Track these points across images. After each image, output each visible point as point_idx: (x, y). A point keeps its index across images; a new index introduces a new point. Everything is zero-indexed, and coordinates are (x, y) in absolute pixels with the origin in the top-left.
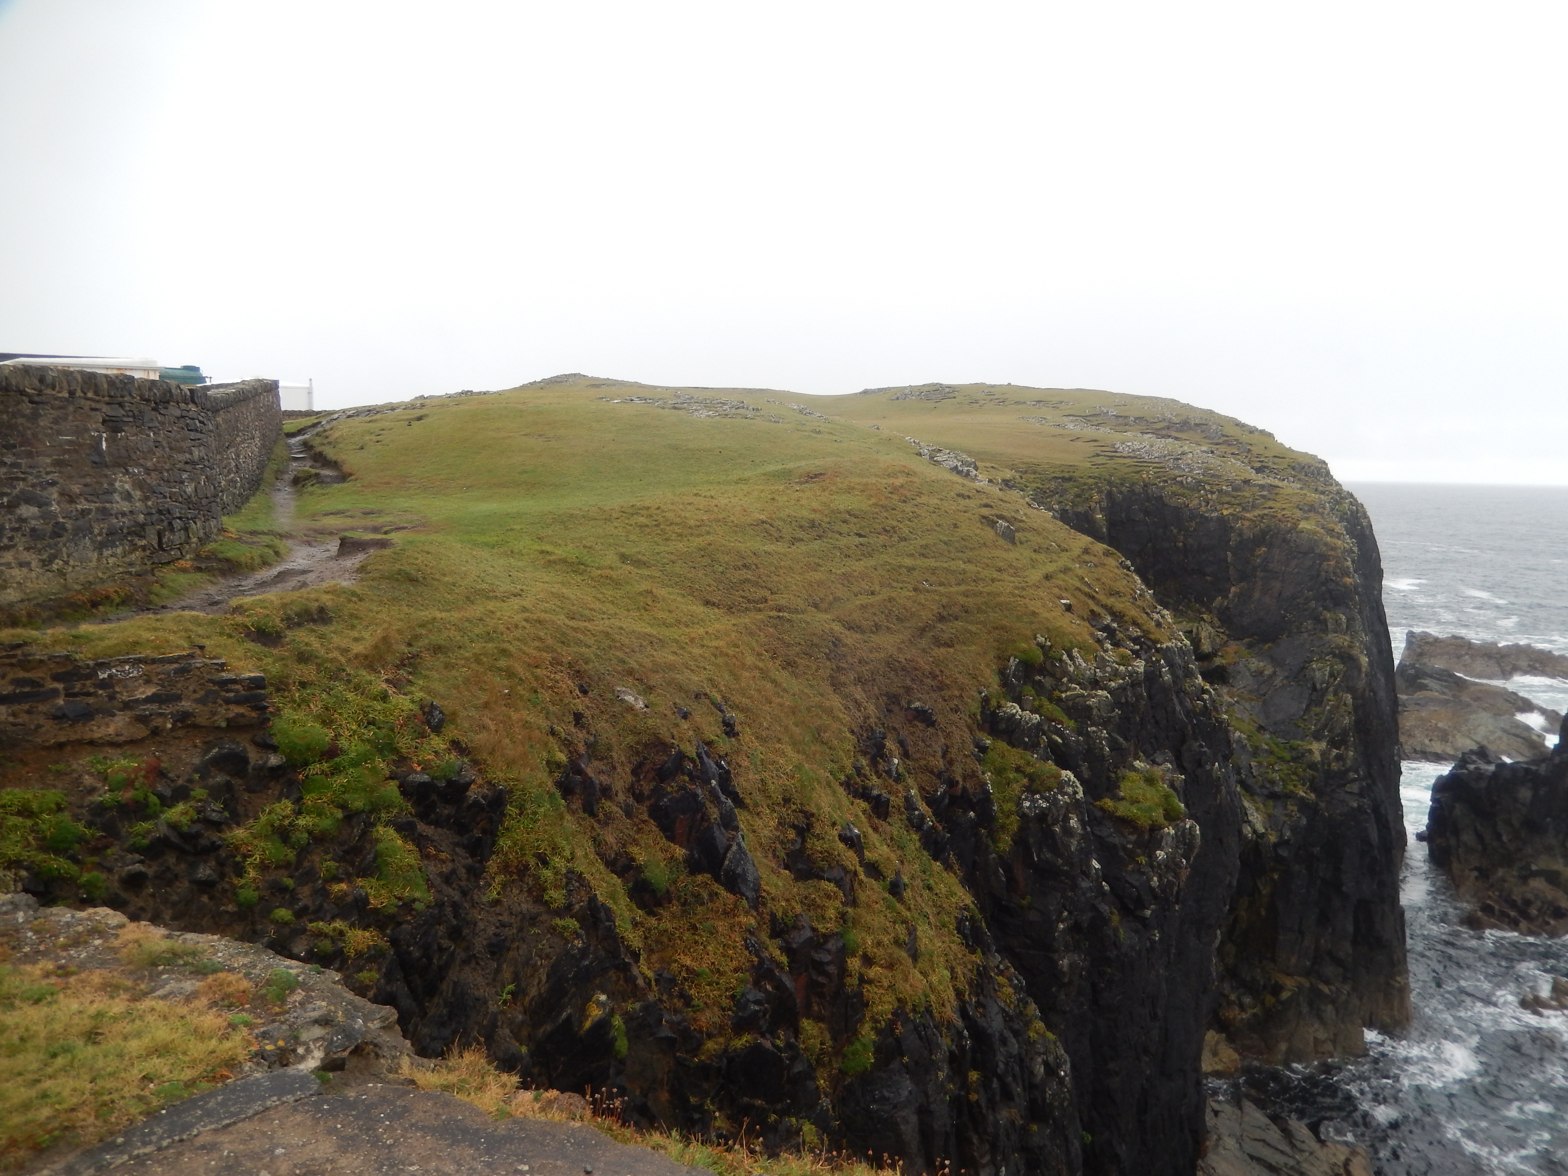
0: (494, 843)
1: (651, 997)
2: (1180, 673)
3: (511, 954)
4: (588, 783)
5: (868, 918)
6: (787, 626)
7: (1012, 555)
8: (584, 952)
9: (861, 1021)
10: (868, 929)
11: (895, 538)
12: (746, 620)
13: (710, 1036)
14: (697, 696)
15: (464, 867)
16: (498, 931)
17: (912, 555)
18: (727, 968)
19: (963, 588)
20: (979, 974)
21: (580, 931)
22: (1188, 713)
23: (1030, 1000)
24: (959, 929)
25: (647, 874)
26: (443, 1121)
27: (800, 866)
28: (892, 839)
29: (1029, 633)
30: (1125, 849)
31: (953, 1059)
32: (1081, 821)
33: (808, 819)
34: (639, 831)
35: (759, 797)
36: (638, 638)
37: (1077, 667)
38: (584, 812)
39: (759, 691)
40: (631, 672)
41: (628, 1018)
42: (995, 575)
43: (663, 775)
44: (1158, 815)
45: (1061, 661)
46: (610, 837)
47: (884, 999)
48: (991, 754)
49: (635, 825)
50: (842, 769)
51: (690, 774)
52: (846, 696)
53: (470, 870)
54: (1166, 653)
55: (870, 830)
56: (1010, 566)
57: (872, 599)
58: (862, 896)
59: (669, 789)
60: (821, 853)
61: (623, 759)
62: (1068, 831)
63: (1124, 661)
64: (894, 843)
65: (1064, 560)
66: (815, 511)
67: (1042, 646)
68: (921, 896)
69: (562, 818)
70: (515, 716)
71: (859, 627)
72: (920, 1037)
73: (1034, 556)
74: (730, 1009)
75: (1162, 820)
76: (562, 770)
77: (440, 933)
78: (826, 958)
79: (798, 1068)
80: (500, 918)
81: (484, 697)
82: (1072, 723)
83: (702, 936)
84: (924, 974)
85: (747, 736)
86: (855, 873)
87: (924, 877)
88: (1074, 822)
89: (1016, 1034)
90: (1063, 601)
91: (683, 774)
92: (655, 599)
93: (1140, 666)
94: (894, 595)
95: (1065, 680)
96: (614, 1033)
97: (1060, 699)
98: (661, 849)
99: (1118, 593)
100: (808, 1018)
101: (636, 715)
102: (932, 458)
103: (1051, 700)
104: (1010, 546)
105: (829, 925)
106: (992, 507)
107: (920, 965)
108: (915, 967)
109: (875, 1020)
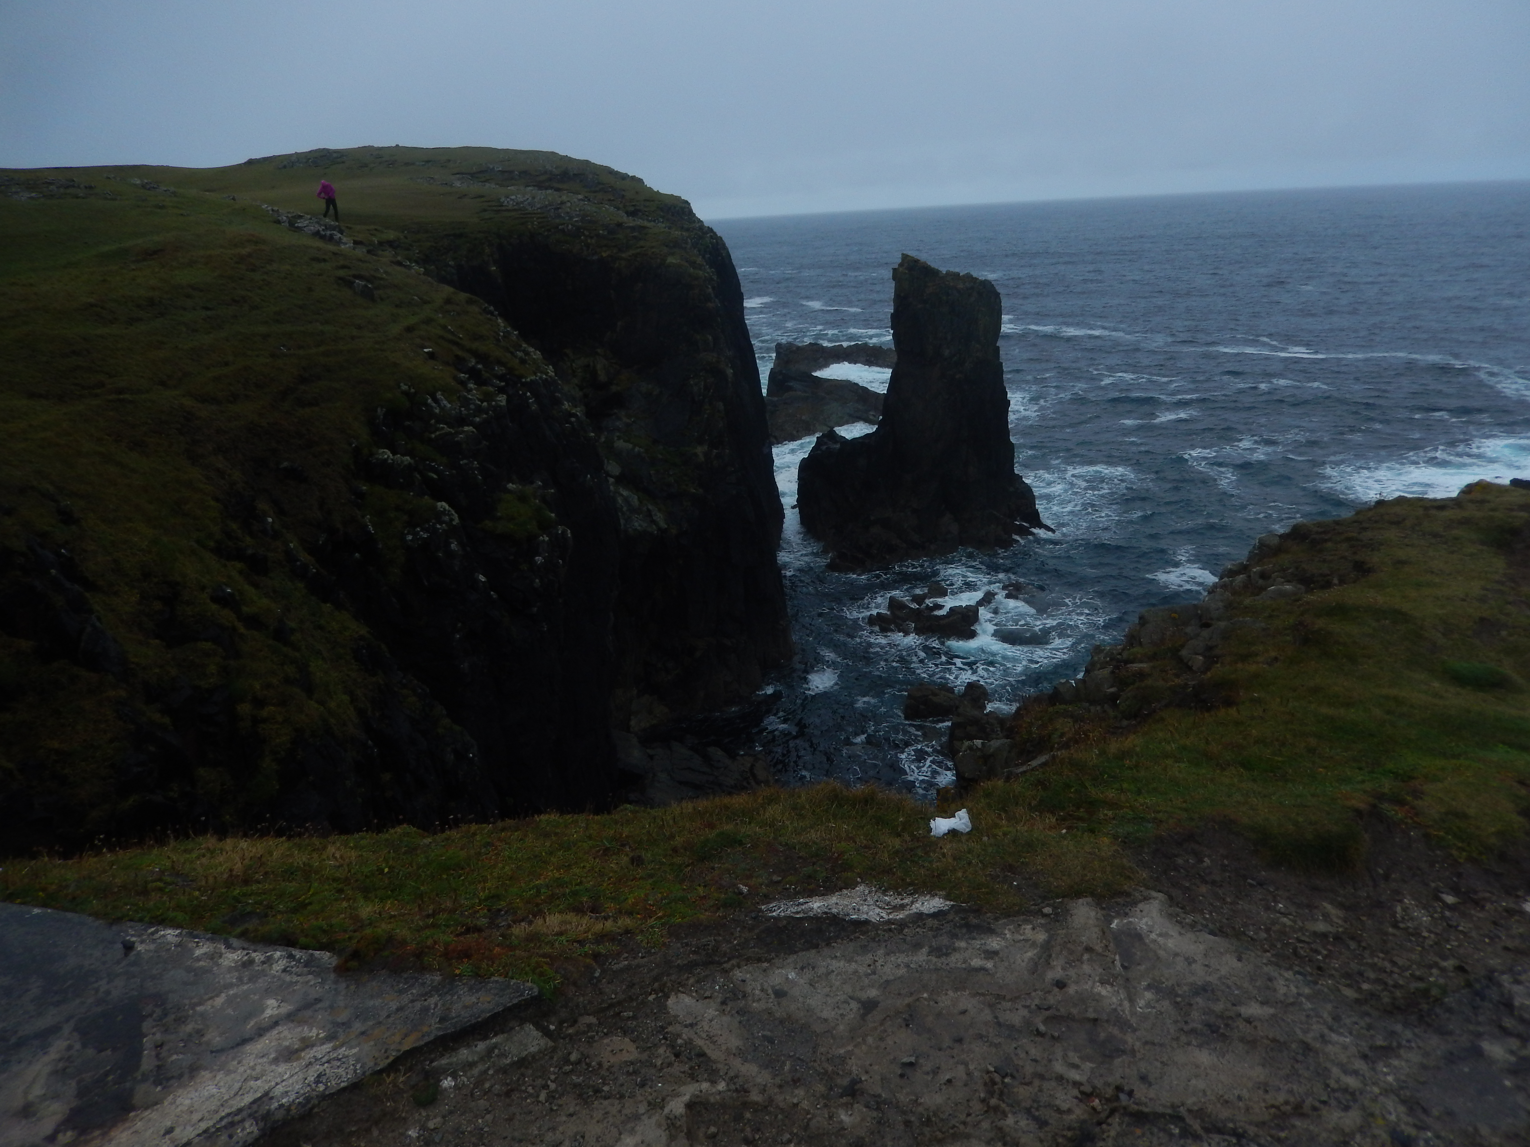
2: (547, 402)
5: (253, 666)
6: (130, 407)
7: (371, 312)
9: (261, 756)
10: (255, 676)
11: (246, 308)
12: (80, 407)
13: (93, 806)
14: (23, 491)
17: (266, 322)
18: (101, 742)
19: (322, 348)
20: (381, 691)
22: (557, 437)
23: (436, 703)
24: (355, 658)
28: (274, 591)
29: (392, 383)
30: (507, 560)
31: (359, 767)
32: (462, 544)
33: (173, 588)
35: (113, 577)
37: (442, 409)
39: (100, 475)
42: (355, 332)
44: (533, 527)
45: (426, 405)
47: (280, 732)
48: (369, 498)
50: (209, 536)
51: (23, 568)
52: (205, 467)
54: (531, 386)
55: (247, 588)
56: (370, 322)
57: (226, 370)
58: (245, 648)
60: (193, 616)
62: (450, 555)
63: (488, 397)
64: (278, 594)
65: (426, 312)
66: (153, 288)
67: (406, 394)
68: (313, 636)
71: (213, 399)
73: (395, 311)
74: (111, 777)
75: (536, 531)
78: (214, 710)
82: (445, 460)
83: (68, 719)
84: (321, 703)
85: (90, 521)
86: (234, 629)
87: (315, 619)
88: (454, 546)
89: (424, 733)
90: (426, 350)
91: (14, 569)
93: (502, 399)
94: (249, 363)
95: (433, 421)
97: (430, 440)
99: (482, 337)
100: (203, 766)
102: (291, 224)
103: (421, 441)
104: (369, 304)
105: (211, 680)
106: (349, 268)
107: (316, 696)
108: (310, 699)
109: (274, 753)
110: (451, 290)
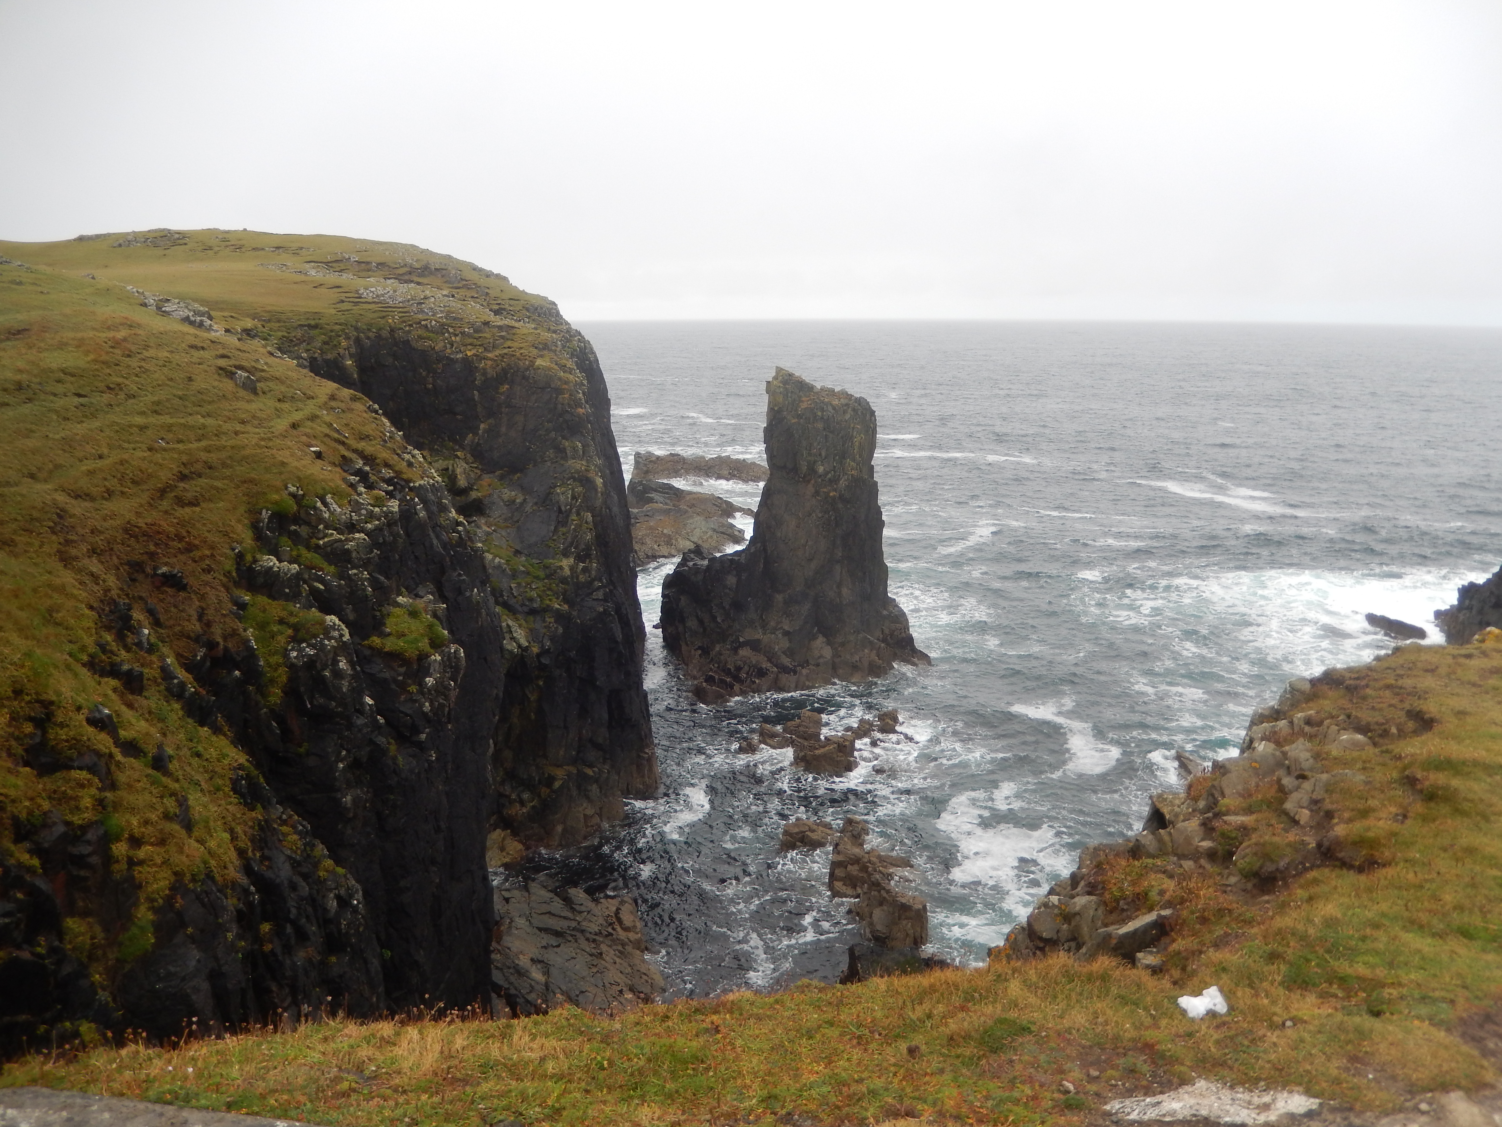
2: (434, 508)
5: (130, 798)
7: (253, 407)
9: (136, 904)
10: (133, 810)
11: (122, 396)
17: (143, 413)
19: (204, 443)
20: (261, 828)
22: (444, 547)
23: (317, 842)
24: (235, 790)
27: (43, 760)
28: (150, 713)
29: (279, 484)
30: (395, 681)
31: (241, 917)
32: (351, 662)
33: (46, 708)
37: (332, 513)
42: (239, 427)
44: (424, 644)
45: (315, 508)
47: (158, 876)
48: (251, 610)
50: (83, 649)
52: (80, 571)
54: (418, 491)
55: (124, 708)
56: (254, 417)
57: (100, 463)
58: (122, 778)
60: (67, 741)
62: (338, 674)
63: (378, 502)
64: (152, 716)
65: (310, 408)
66: (20, 371)
67: (294, 496)
68: (190, 764)
71: (87, 495)
72: (204, 905)
73: (278, 405)
75: (428, 649)
78: (86, 850)
79: (67, 969)
82: (332, 569)
84: (201, 842)
86: (111, 756)
87: (191, 745)
88: (343, 664)
89: (305, 877)
90: (312, 449)
93: (394, 505)
94: (125, 456)
95: (321, 527)
97: (318, 546)
99: (368, 436)
100: (72, 916)
102: (159, 308)
103: (308, 548)
104: (252, 397)
105: (86, 815)
106: (228, 357)
107: (196, 833)
108: (190, 837)
109: (151, 900)
110: (336, 385)
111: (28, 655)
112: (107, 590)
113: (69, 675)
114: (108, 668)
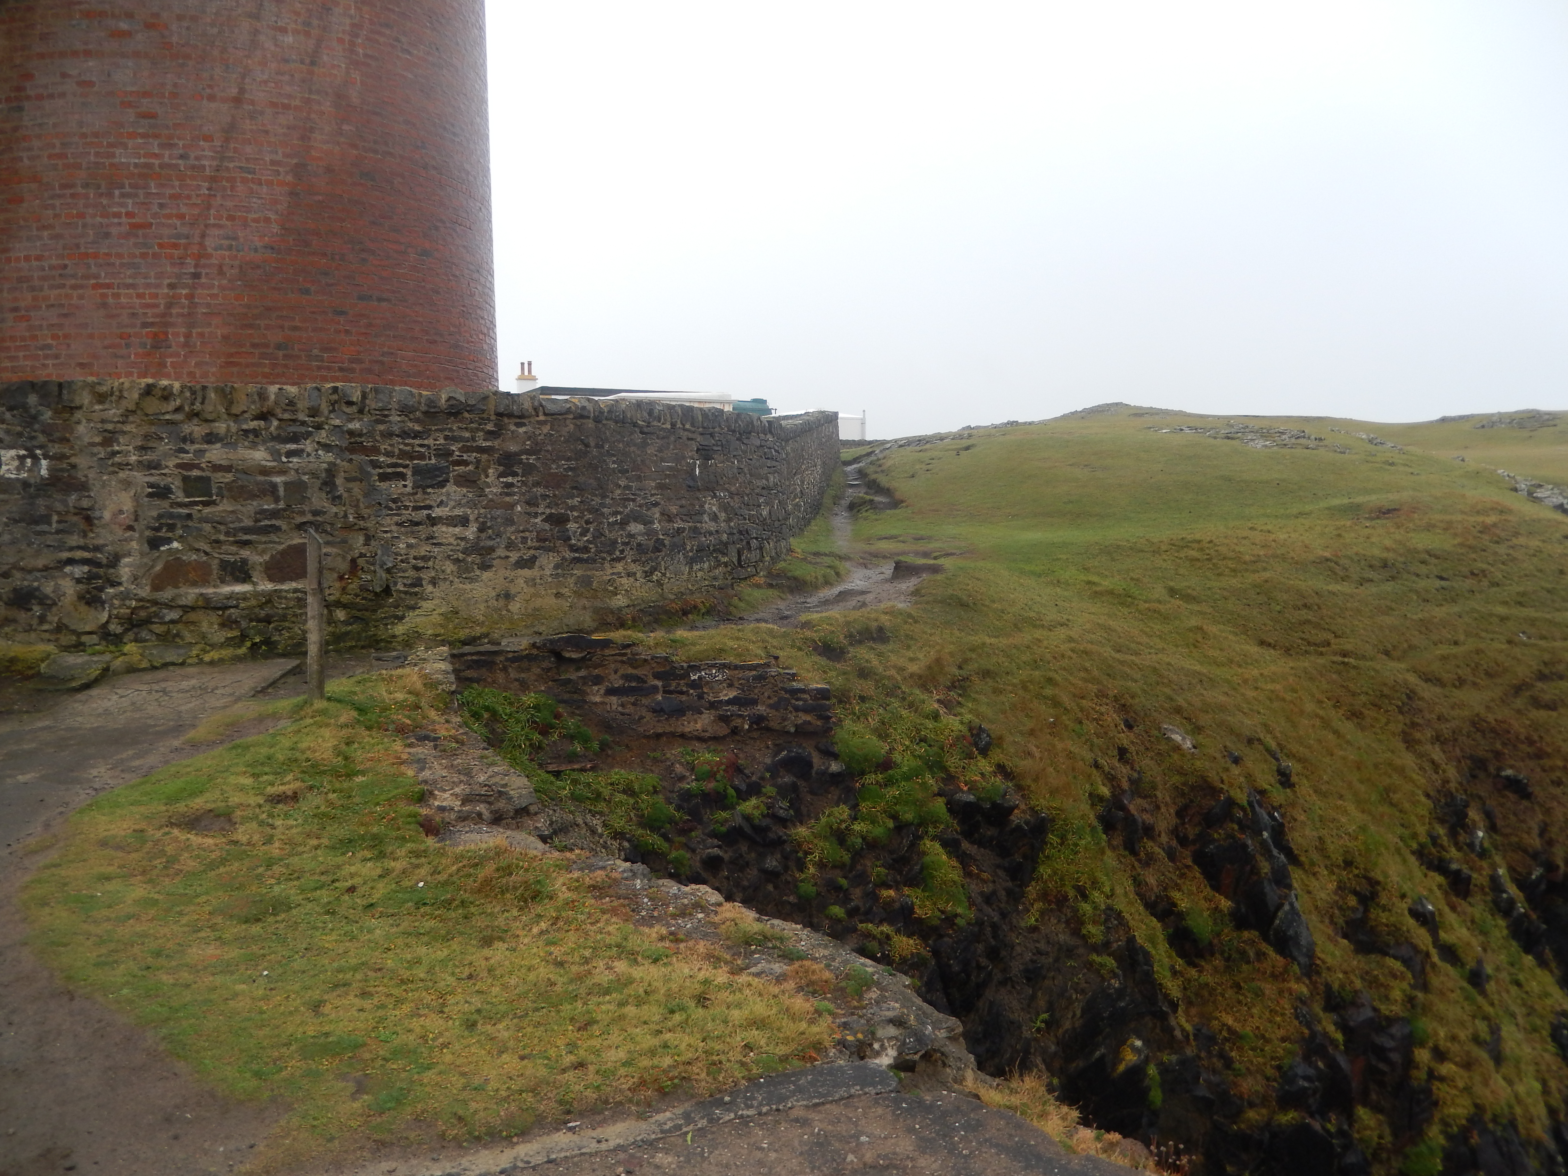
0: (1034, 869)
1: (1189, 1052)
3: (1047, 982)
4: (1130, 820)
5: (1441, 1007)
6: (1353, 673)
8: (1121, 992)
9: (1429, 1121)
10: (1441, 1019)
11: (1485, 583)
12: (1305, 663)
13: (1251, 1105)
14: (1250, 741)
15: (1004, 889)
16: (1035, 958)
17: (1505, 603)
18: (1273, 1036)
21: (1117, 971)
24: (1554, 1037)
25: (1189, 922)
26: (1017, 1143)
27: (1361, 937)
28: (1473, 921)
33: (1373, 887)
34: (1182, 876)
35: (1315, 856)
36: (1186, 675)
38: (1125, 848)
39: (1319, 741)
40: (1178, 710)
41: (1164, 1069)
43: (1210, 820)
46: (1151, 879)
47: (1458, 1101)
49: (1178, 869)
50: (1414, 836)
51: (1239, 822)
52: (1420, 756)
53: (1009, 892)
55: (1447, 909)
57: (1455, 650)
58: (1435, 981)
59: (1216, 836)
60: (1387, 926)
61: (1168, 799)
64: (1473, 924)
66: (1387, 549)
68: (1508, 992)
69: (1103, 853)
70: (1060, 746)
71: (1438, 680)
72: (1502, 1154)
74: (1275, 1080)
76: (1104, 804)
77: (979, 951)
78: (1389, 1043)
79: (1351, 1159)
80: (1038, 945)
81: (1030, 724)
83: (1246, 997)
84: (1509, 1081)
85: (1304, 788)
86: (1428, 955)
87: (1513, 970)
91: (1232, 821)
92: (1205, 635)
94: (1482, 646)
96: (1147, 1082)
98: (1205, 899)
100: (1364, 1105)
101: (1183, 755)
102: (1530, 493)
105: (1394, 1008)
107: (1503, 1070)
108: (1498, 1072)
109: (1445, 1123)
111: (1363, 829)
112: (1446, 781)
113: (1398, 859)
114: (1436, 862)
